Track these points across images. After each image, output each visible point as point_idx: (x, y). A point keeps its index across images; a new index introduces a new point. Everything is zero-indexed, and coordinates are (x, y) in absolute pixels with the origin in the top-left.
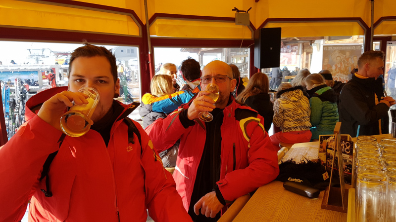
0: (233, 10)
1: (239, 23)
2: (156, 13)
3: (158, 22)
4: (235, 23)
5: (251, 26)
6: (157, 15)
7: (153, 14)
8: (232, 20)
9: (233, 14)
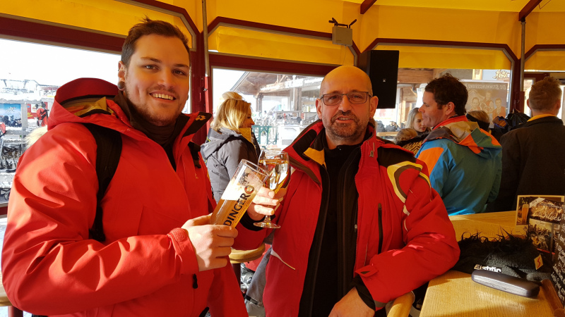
0: (330, 22)
1: (338, 42)
2: (218, 17)
3: (221, 30)
4: (331, 42)
5: (354, 48)
6: (220, 21)
7: (214, 18)
8: (328, 36)
9: (329, 29)
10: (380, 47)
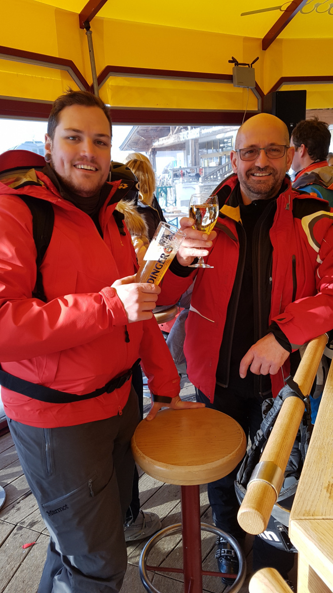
0: (230, 61)
2: (108, 66)
3: (112, 81)
5: (258, 90)
6: (111, 70)
7: (103, 67)
8: (228, 78)
10: (285, 88)
